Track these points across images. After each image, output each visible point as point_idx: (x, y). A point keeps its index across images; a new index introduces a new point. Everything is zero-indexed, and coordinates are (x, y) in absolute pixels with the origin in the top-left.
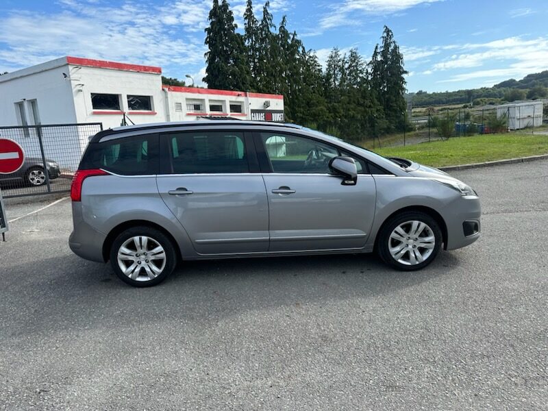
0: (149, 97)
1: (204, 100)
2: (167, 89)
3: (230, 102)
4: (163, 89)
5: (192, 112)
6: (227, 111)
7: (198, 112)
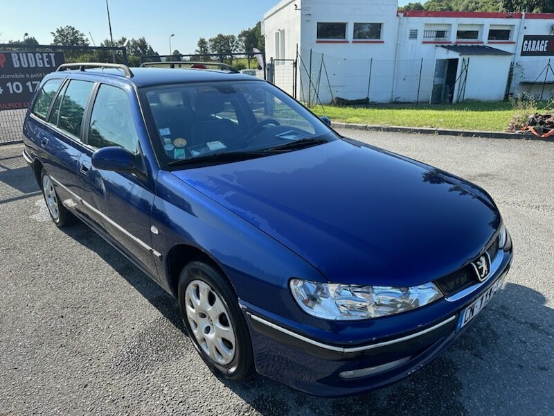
0: (380, 24)
1: (450, 25)
2: (401, 15)
3: (491, 25)
4: (398, 15)
5: (432, 40)
6: (484, 38)
7: (442, 39)
